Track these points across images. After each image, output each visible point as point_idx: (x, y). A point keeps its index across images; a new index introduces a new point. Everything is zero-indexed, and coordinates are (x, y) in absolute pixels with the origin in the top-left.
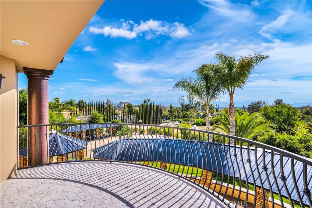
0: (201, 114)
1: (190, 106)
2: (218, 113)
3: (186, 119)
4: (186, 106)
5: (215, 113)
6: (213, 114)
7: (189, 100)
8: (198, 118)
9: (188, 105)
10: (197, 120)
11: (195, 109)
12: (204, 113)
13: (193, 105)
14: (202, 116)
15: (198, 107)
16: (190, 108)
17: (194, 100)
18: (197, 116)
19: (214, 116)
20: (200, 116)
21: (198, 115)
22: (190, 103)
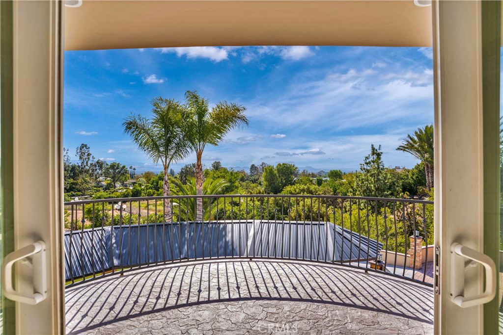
0: (104, 183)
1: (82, 168)
2: (134, 181)
3: (74, 193)
4: (73, 168)
5: (130, 181)
6: (125, 183)
7: (81, 158)
8: (99, 191)
9: (79, 166)
10: (99, 194)
11: (91, 175)
12: (109, 182)
13: (87, 168)
14: (104, 187)
15: (98, 170)
16: (81, 172)
17: (91, 158)
18: (95, 187)
19: (126, 186)
20: (102, 186)
21: (98, 185)
22: (83, 162)
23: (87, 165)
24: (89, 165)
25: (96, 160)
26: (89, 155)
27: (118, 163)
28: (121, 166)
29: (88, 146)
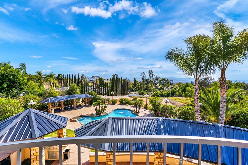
0: (159, 87)
1: (150, 80)
2: (173, 87)
3: (147, 91)
4: (147, 80)
5: (170, 87)
6: (168, 87)
7: (149, 76)
8: (157, 91)
9: (149, 79)
10: (157, 92)
11: (154, 84)
12: (161, 87)
14: (159, 89)
15: (156, 81)
16: (150, 82)
17: (153, 76)
18: (155, 89)
19: (169, 89)
20: (158, 89)
22: (150, 78)
23: (152, 79)
24: (153, 79)
25: (155, 77)
26: (153, 74)
27: (165, 78)
28: (166, 80)
29: (152, 70)
